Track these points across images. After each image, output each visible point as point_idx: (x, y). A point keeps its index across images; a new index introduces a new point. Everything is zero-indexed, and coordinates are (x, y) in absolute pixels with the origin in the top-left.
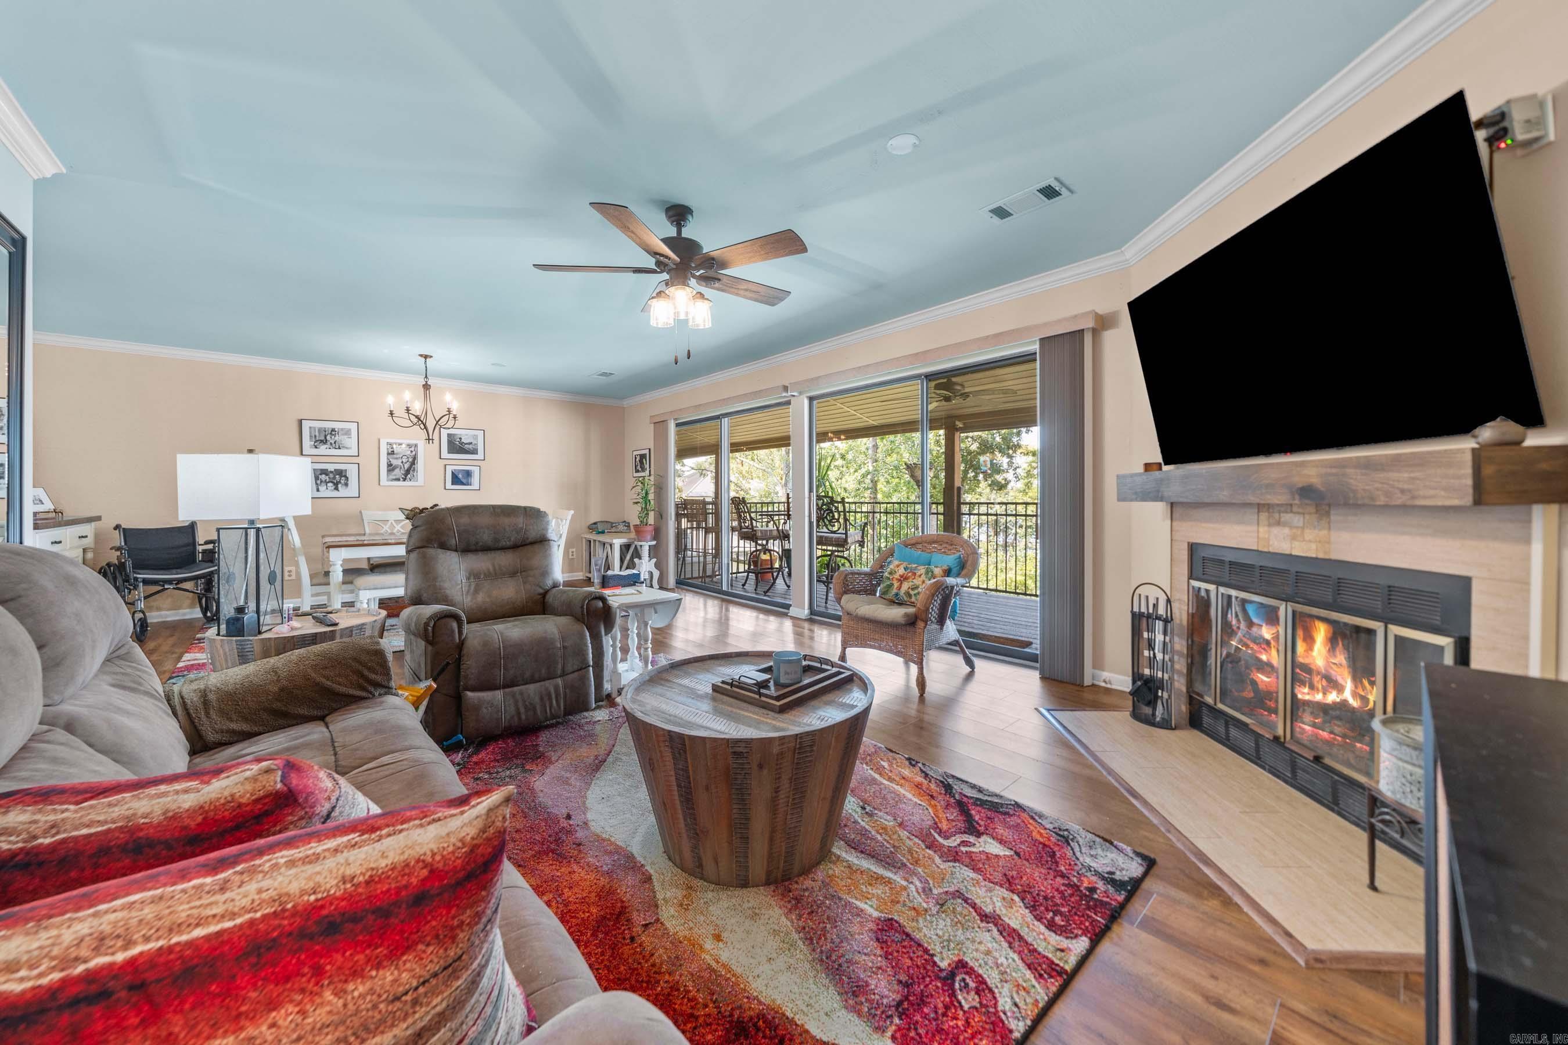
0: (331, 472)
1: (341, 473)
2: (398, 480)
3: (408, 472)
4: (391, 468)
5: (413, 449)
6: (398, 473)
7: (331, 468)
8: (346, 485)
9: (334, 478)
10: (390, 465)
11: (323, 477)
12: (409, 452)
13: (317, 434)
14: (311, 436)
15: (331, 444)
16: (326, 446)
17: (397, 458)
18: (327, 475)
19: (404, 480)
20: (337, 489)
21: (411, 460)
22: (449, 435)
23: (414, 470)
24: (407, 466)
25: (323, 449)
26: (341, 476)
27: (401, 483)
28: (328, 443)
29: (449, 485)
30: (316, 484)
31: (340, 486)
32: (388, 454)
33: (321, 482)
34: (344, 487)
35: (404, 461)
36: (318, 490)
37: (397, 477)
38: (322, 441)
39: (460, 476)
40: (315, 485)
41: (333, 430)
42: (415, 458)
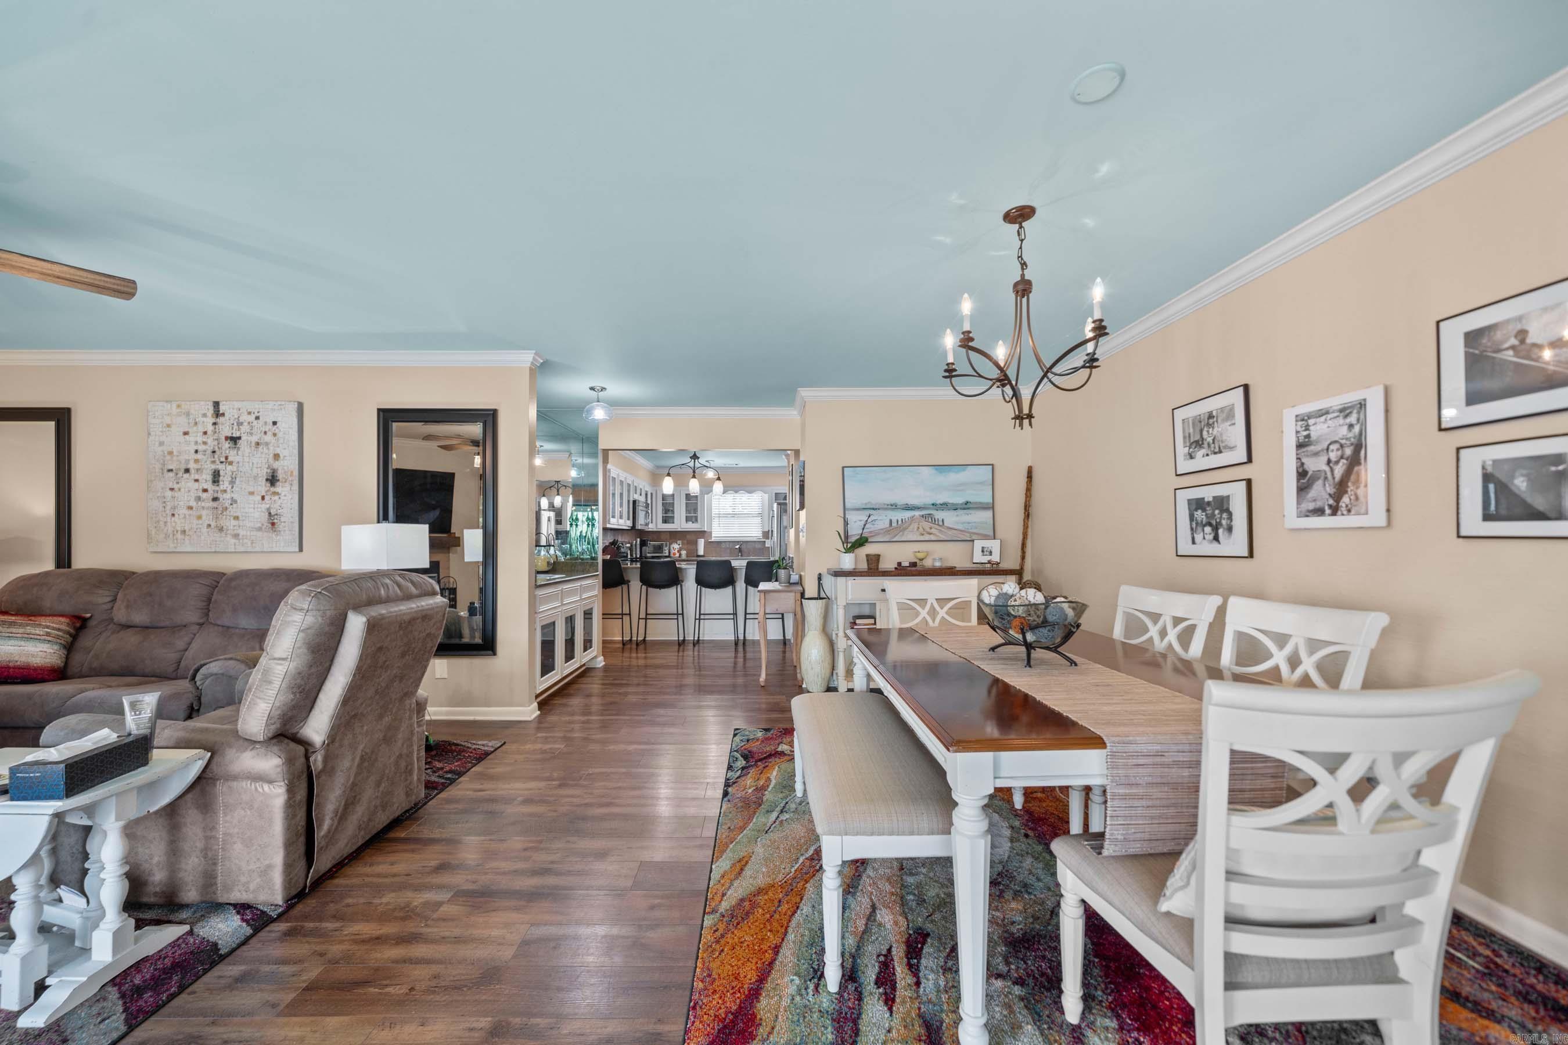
0: (1209, 503)
1: (1222, 504)
2: (1319, 512)
3: (1341, 488)
4: (1305, 479)
5: (1353, 419)
6: (1321, 492)
7: (1208, 494)
8: (1230, 529)
9: (1213, 515)
10: (1302, 474)
11: (1199, 515)
12: (1344, 431)
13: (1191, 430)
14: (1184, 438)
15: (1209, 445)
16: (1203, 451)
17: (1316, 454)
18: (1204, 510)
19: (1335, 511)
20: (1216, 538)
21: (1348, 451)
22: (1472, 338)
23: (1357, 482)
24: (1339, 470)
25: (1202, 461)
26: (1222, 511)
27: (1326, 521)
28: (1206, 445)
29: (1473, 522)
30: (1192, 529)
31: (1220, 531)
32: (1300, 446)
33: (1197, 524)
34: (1226, 533)
35: (1333, 456)
36: (1194, 542)
37: (1319, 504)
38: (1197, 442)
39: (1520, 484)
40: (1189, 532)
41: (1211, 416)
42: (1359, 446)
